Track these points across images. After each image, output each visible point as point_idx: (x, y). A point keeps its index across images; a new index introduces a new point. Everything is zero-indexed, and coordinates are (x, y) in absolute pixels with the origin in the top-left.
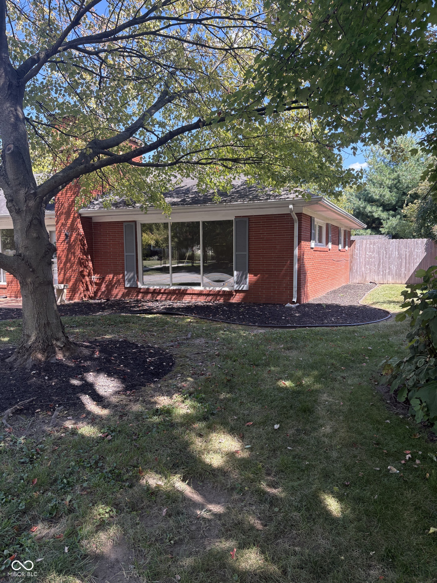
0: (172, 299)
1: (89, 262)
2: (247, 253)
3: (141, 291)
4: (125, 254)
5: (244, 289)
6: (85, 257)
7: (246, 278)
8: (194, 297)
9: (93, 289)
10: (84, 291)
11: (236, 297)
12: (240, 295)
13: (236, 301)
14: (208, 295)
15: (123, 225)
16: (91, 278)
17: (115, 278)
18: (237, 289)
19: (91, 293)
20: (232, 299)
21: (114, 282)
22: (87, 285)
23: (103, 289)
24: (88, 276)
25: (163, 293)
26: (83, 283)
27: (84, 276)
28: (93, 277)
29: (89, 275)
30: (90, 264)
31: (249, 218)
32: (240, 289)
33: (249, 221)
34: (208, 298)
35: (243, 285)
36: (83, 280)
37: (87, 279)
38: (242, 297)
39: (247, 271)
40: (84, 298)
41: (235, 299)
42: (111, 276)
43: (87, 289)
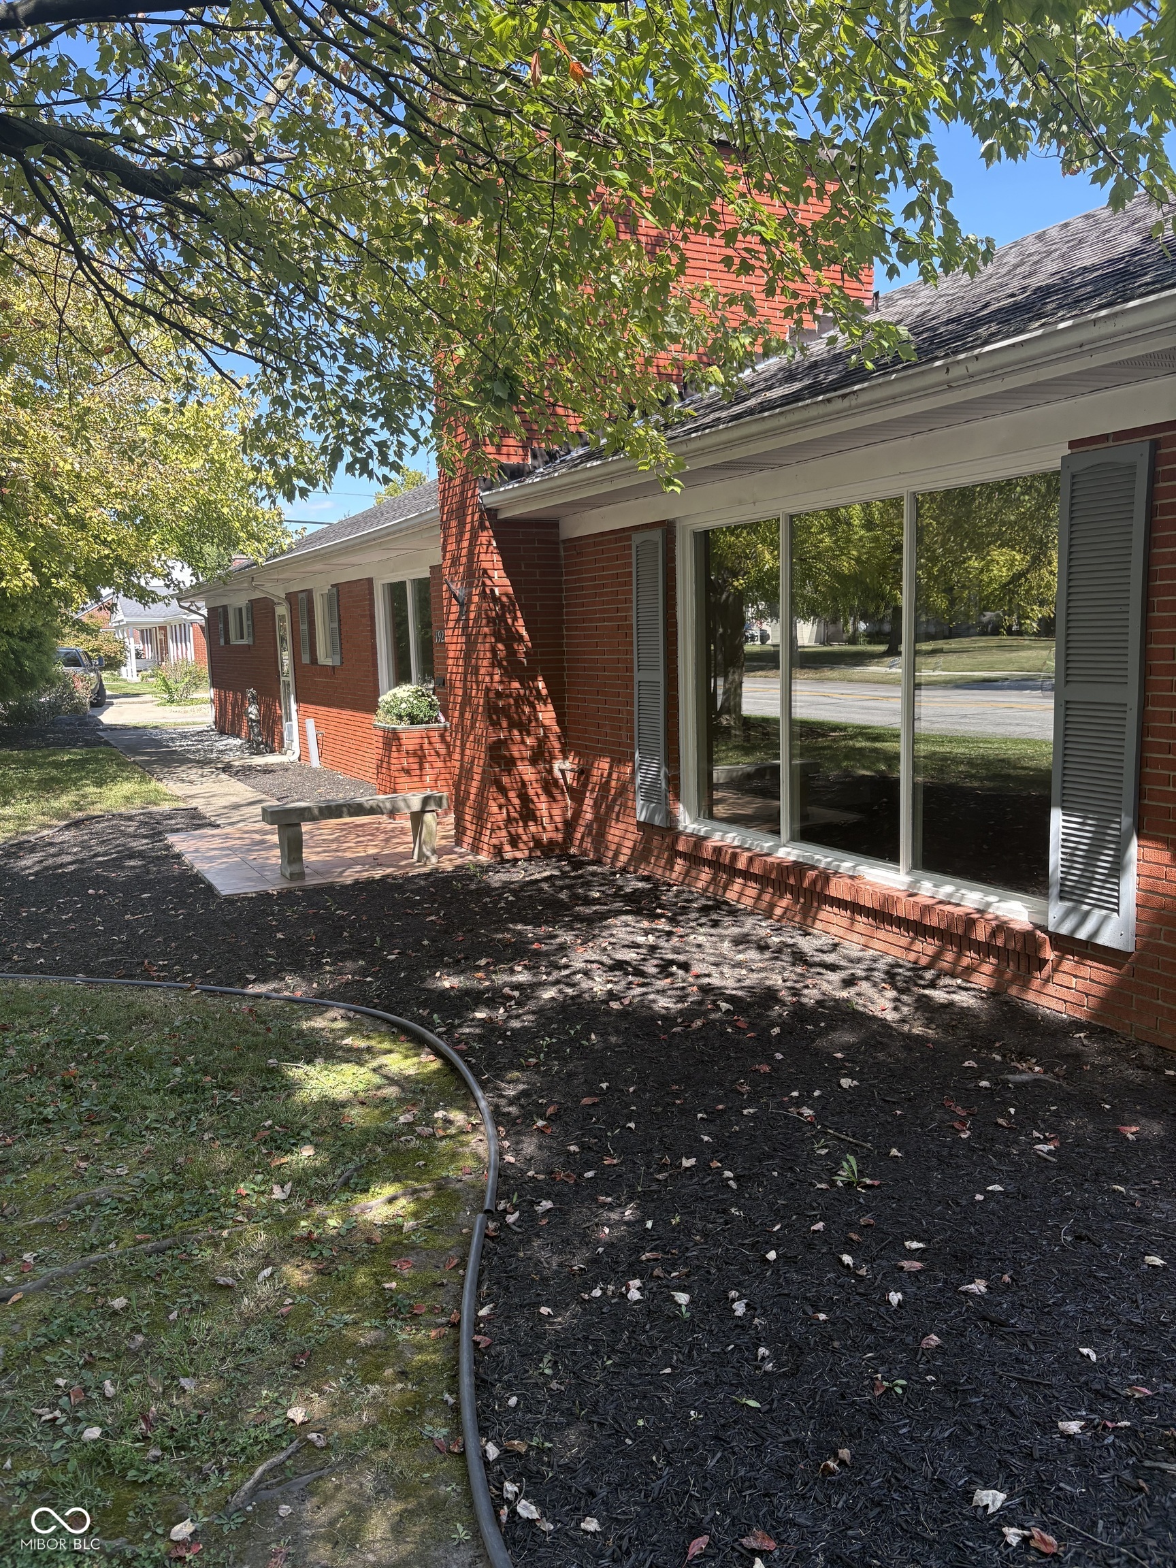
0: (778, 911)
1: (540, 707)
2: (1130, 695)
3: (681, 847)
4: (638, 676)
5: (1104, 939)
6: (516, 685)
7: (1117, 869)
8: (862, 923)
9: (556, 812)
10: (509, 820)
11: (1058, 978)
12: (1086, 971)
13: (1060, 1006)
14: (917, 928)
15: (630, 547)
16: (550, 771)
17: (615, 776)
18: (1064, 930)
19: (549, 827)
20: (1036, 984)
21: (613, 792)
22: (525, 798)
23: (588, 816)
24: (533, 761)
25: (747, 875)
26: (503, 790)
27: (510, 763)
28: (557, 765)
29: (540, 756)
30: (547, 715)
31: (1155, 445)
32: (1082, 935)
33: (1154, 460)
34: (919, 946)
35: (1098, 914)
36: (505, 779)
37: (528, 773)
38: (1097, 990)
39: (1126, 821)
40: (507, 848)
41: (1051, 989)
42: (604, 764)
43: (528, 814)
